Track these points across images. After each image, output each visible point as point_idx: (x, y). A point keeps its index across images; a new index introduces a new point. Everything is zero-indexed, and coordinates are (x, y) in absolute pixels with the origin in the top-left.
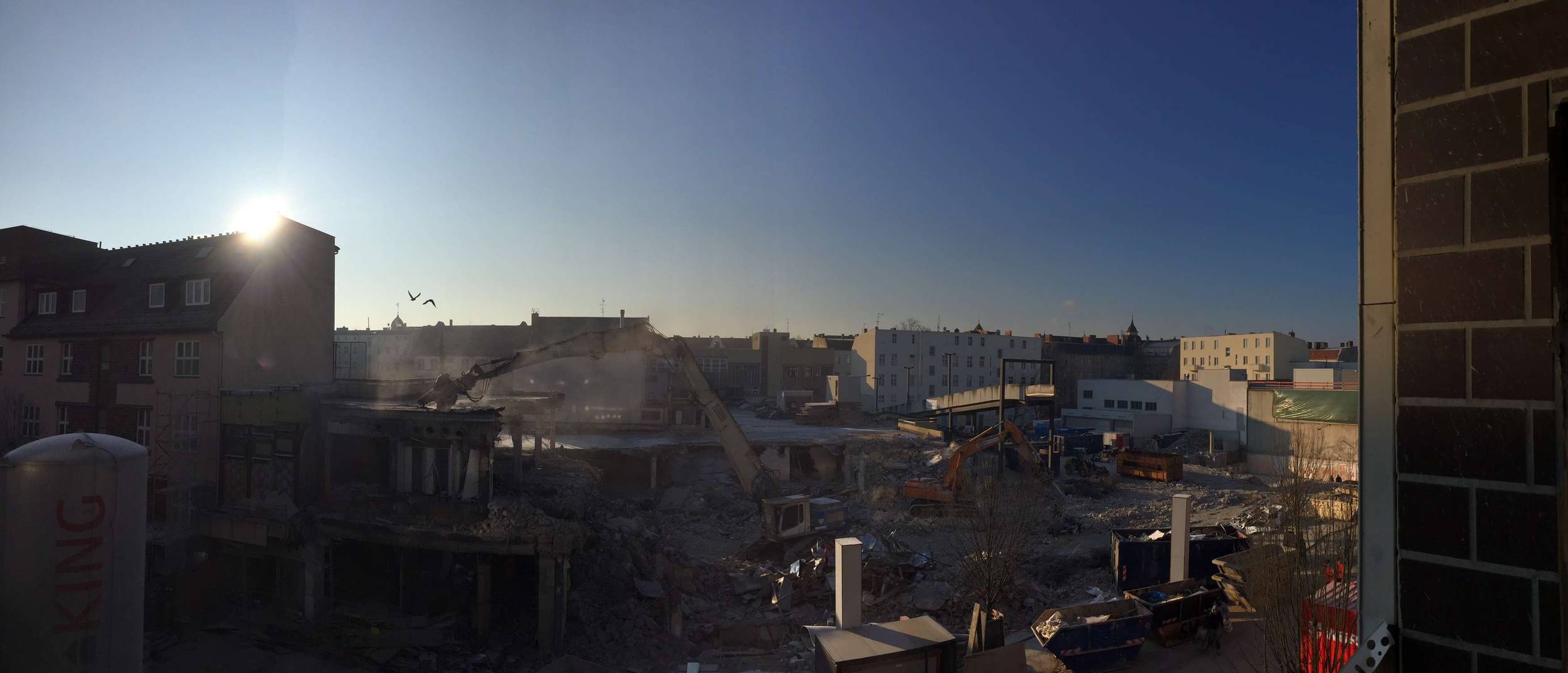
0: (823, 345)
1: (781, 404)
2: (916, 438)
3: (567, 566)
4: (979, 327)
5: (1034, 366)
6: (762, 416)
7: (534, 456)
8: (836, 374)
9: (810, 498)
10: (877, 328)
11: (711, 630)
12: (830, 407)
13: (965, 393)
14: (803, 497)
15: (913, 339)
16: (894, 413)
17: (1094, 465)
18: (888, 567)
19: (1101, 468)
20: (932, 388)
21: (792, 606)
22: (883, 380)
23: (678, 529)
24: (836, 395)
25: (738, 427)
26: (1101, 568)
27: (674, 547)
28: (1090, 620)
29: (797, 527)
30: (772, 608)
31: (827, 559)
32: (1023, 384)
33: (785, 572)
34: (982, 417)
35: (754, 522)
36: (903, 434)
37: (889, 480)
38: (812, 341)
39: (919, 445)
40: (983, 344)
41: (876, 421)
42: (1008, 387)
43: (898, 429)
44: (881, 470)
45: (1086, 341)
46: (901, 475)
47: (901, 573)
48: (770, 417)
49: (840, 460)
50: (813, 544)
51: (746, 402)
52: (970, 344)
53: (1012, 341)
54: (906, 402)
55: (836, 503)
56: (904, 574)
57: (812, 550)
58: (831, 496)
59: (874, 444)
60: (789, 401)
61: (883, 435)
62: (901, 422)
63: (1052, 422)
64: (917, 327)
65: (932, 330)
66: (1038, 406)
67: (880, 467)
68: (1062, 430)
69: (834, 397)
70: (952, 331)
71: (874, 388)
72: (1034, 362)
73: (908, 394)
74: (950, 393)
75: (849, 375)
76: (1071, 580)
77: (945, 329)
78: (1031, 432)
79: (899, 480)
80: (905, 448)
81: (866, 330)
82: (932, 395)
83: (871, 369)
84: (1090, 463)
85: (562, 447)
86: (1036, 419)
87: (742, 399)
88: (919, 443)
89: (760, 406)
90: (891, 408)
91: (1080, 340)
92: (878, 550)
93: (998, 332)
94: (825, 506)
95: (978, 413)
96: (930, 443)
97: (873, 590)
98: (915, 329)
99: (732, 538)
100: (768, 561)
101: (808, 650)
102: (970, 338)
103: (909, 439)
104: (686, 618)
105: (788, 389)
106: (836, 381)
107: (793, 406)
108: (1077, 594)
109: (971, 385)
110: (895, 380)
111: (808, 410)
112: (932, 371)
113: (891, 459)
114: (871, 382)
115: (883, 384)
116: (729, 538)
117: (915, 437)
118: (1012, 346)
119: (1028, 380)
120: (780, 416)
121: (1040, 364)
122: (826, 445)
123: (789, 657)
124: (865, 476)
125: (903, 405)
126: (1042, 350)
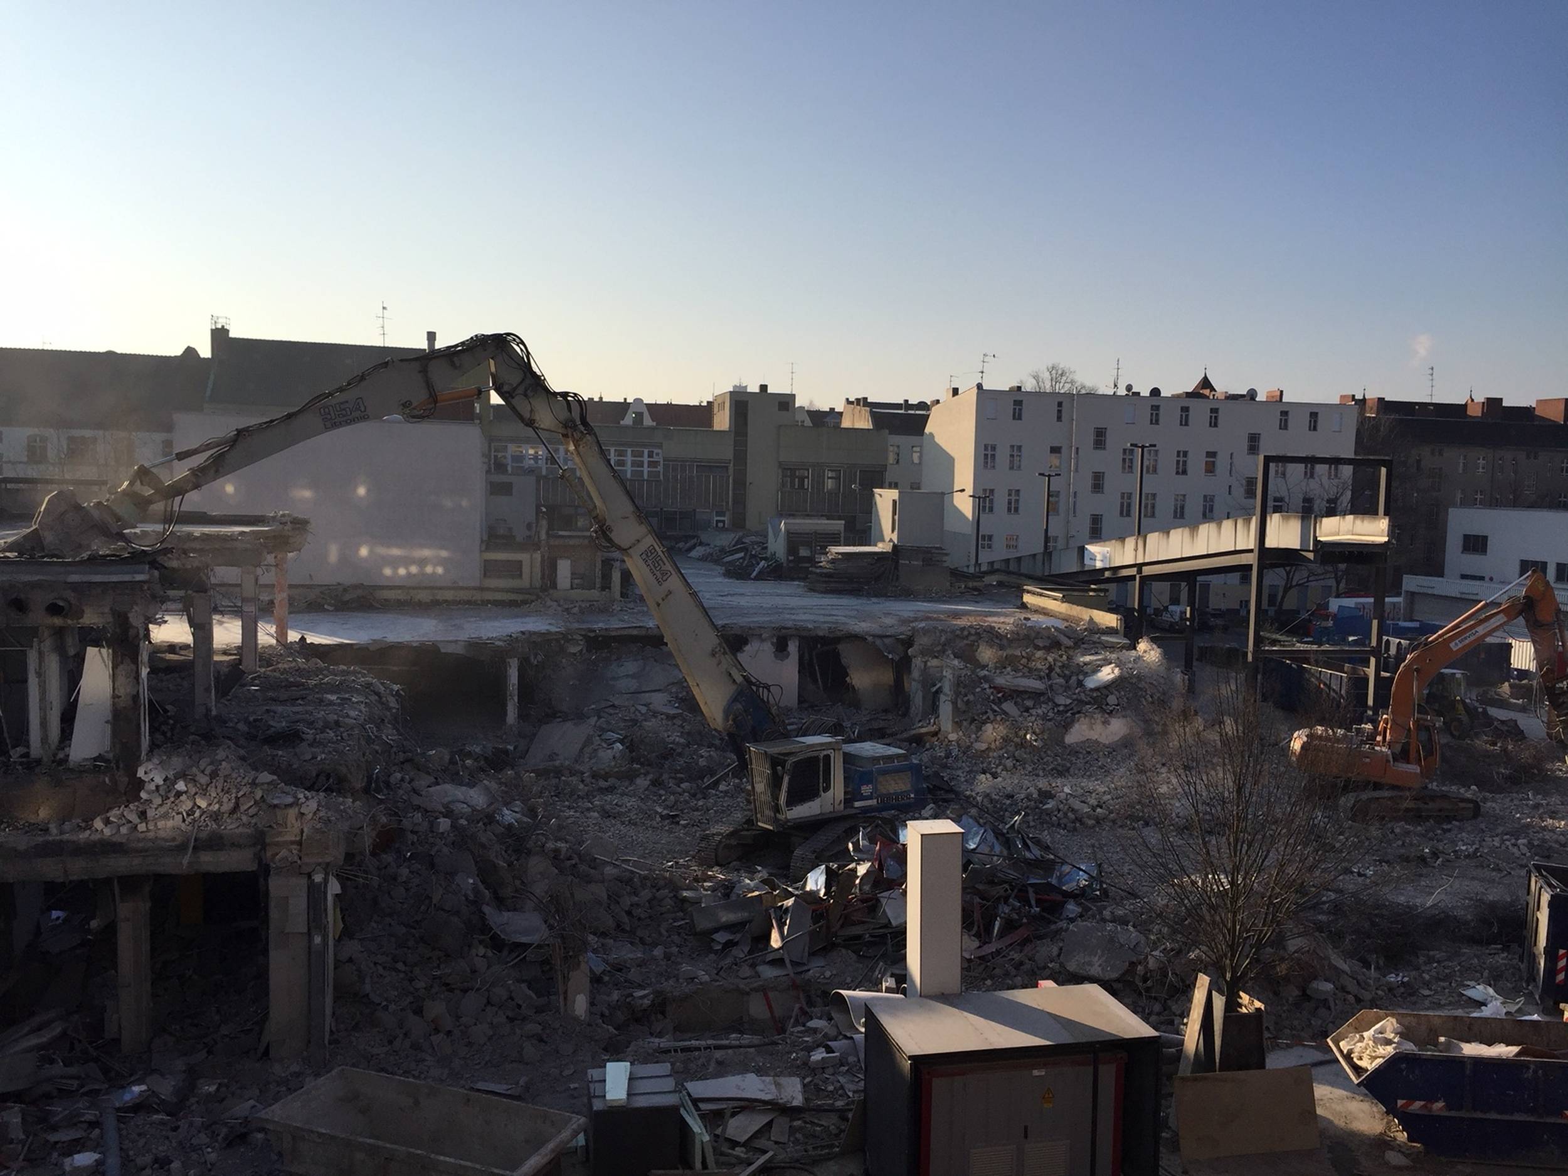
0: (863, 422)
1: (777, 546)
2: (1063, 627)
3: (334, 887)
4: (1206, 383)
5: (1336, 469)
6: (739, 573)
7: (240, 661)
8: (893, 485)
9: (845, 742)
10: (979, 386)
11: (647, 1002)
12: (881, 556)
13: (1172, 532)
14: (830, 740)
15: (1059, 411)
16: (1013, 573)
17: (1485, 712)
18: (1007, 886)
19: (1503, 722)
20: (1096, 520)
21: (810, 955)
22: (991, 501)
23: (569, 808)
24: (893, 531)
25: (694, 595)
26: (1499, 946)
27: (567, 842)
28: (1471, 1049)
29: (818, 801)
30: (770, 957)
31: (880, 865)
32: (1309, 512)
33: (797, 889)
34: (1206, 587)
35: (726, 792)
36: (1035, 618)
37: (1005, 713)
38: (841, 414)
39: (1070, 643)
40: (1214, 423)
41: (975, 589)
42: (1274, 522)
43: (1024, 606)
44: (988, 691)
45: (1475, 412)
46: (1029, 703)
47: (1033, 902)
48: (752, 576)
49: (902, 666)
50: (852, 832)
51: (701, 544)
52: (1185, 422)
53: (1285, 413)
54: (1042, 550)
55: (898, 756)
56: (1039, 902)
57: (850, 846)
58: (888, 741)
59: (972, 638)
60: (794, 541)
61: (990, 619)
62: (1028, 592)
63: (1379, 603)
64: (1067, 386)
65: (1100, 392)
66: (1342, 566)
67: (986, 686)
68: (1402, 624)
69: (887, 537)
70: (1145, 393)
71: (971, 518)
72: (1336, 461)
73: (1046, 531)
74: (1139, 533)
75: (919, 488)
76: (1422, 960)
77: (1129, 388)
78: (1324, 624)
79: (1026, 714)
80: (1038, 648)
81: (955, 392)
82: (1097, 535)
83: (964, 477)
84: (1476, 709)
85: (303, 639)
86: (1338, 596)
87: (693, 537)
88: (1070, 638)
89: (732, 553)
90: (1007, 561)
91: (1459, 410)
92: (987, 850)
93: (1252, 394)
94: (875, 760)
95: (1199, 578)
96: (1090, 639)
97: (975, 928)
98: (1063, 388)
99: (682, 822)
100: (759, 868)
101: (846, 1037)
102: (1185, 409)
103: (1048, 628)
104: (596, 980)
105: (793, 516)
106: (894, 501)
107: (804, 552)
108: (1436, 992)
109: (1182, 516)
110: (1017, 501)
111: (833, 561)
112: (1098, 481)
113: (1009, 669)
114: (964, 504)
115: (991, 510)
116: (678, 823)
117: (1062, 625)
118: (1284, 425)
119: (1319, 505)
120: (777, 573)
121: (1351, 467)
122: (874, 636)
123: (810, 1049)
124: (954, 703)
125: (1034, 555)
126: (1359, 433)
